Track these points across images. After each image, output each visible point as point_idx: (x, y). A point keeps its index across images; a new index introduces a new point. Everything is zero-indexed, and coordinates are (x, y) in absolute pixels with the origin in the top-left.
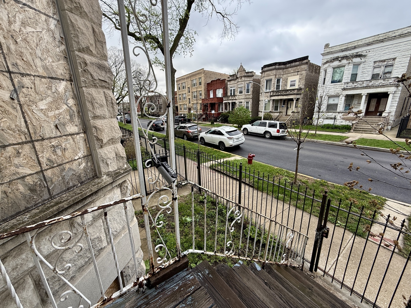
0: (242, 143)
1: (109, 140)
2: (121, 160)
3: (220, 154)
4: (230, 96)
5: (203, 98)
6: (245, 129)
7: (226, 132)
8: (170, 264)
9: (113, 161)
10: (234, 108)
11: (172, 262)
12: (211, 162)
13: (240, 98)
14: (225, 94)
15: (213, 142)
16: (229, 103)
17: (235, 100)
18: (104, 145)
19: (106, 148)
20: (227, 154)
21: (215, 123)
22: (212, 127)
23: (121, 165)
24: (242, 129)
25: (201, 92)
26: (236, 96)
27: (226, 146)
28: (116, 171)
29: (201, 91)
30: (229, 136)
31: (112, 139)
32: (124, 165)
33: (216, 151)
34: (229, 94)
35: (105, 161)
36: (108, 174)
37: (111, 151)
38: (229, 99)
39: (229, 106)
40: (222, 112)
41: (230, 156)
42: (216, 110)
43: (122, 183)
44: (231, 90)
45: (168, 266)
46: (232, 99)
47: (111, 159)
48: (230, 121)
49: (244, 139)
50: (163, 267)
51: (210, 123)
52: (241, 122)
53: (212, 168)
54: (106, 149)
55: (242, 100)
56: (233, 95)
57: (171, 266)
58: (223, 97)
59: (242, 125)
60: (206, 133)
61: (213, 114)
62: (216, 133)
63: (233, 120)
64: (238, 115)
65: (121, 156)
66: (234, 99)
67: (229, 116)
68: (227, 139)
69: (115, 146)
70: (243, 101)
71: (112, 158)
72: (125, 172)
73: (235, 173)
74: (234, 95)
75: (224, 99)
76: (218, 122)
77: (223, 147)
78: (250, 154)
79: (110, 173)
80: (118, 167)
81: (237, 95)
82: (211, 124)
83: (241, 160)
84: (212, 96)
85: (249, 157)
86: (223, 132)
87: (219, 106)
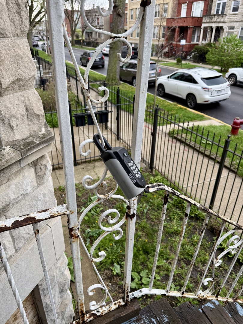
0: (225, 100)
1: (13, 82)
2: (35, 121)
3: (187, 114)
4: (215, 15)
5: (170, 17)
6: (233, 75)
7: (202, 79)
8: (110, 310)
9: (22, 122)
10: (219, 37)
11: (113, 307)
12: (173, 125)
13: (232, 20)
14: (207, 11)
15: (178, 94)
16: (212, 28)
17: (223, 22)
18: (4, 92)
19: (8, 97)
20: (198, 115)
21: (183, 62)
22: (178, 67)
23: (35, 130)
24: (227, 75)
25: (166, 6)
26: (226, 15)
27: (199, 101)
28: (27, 139)
29: (167, 4)
30: (206, 86)
31: (19, 80)
32: (40, 128)
33: (181, 108)
34: (214, 12)
35: (8, 121)
36: (14, 145)
37: (17, 102)
38: (213, 21)
39: (210, 33)
40: (198, 44)
41: (201, 119)
42: (188, 39)
43: (37, 160)
44: (219, 4)
45: (107, 313)
46: (218, 20)
47: (18, 119)
48: (210, 60)
49: (229, 92)
50: (99, 314)
51: (175, 62)
52: (228, 63)
53: (172, 135)
54: (9, 99)
55: (235, 23)
56: (220, 13)
57: (112, 314)
58: (203, 16)
59: (229, 68)
60: (168, 77)
61: (183, 46)
62: (184, 78)
63: (214, 58)
64: (225, 49)
65: (35, 113)
66: (222, 20)
67: (209, 51)
68: (202, 90)
69: (25, 93)
70: (236, 25)
71: (19, 116)
72: (43, 143)
73: (208, 148)
74: (223, 14)
75: (204, 20)
76: (188, 60)
77: (192, 103)
78: (237, 119)
79: (16, 143)
80: (30, 133)
81: (228, 13)
82: (177, 64)
83: (220, 126)
84: (183, 14)
85: (235, 123)
86: (197, 78)
87: (194, 32)
